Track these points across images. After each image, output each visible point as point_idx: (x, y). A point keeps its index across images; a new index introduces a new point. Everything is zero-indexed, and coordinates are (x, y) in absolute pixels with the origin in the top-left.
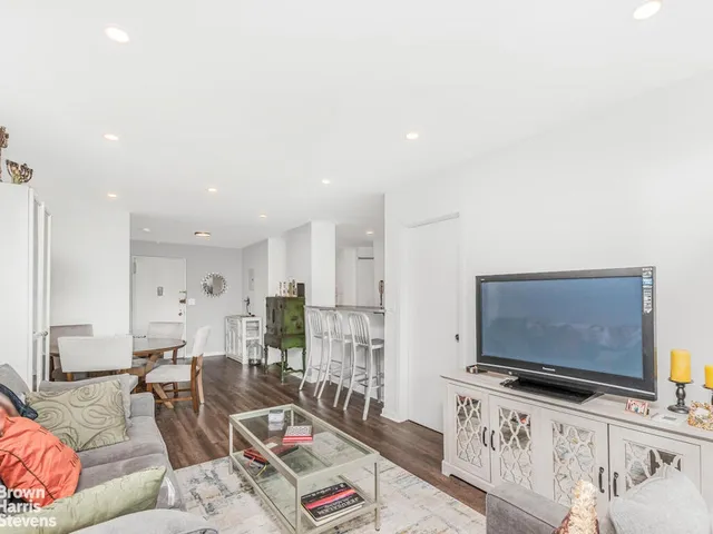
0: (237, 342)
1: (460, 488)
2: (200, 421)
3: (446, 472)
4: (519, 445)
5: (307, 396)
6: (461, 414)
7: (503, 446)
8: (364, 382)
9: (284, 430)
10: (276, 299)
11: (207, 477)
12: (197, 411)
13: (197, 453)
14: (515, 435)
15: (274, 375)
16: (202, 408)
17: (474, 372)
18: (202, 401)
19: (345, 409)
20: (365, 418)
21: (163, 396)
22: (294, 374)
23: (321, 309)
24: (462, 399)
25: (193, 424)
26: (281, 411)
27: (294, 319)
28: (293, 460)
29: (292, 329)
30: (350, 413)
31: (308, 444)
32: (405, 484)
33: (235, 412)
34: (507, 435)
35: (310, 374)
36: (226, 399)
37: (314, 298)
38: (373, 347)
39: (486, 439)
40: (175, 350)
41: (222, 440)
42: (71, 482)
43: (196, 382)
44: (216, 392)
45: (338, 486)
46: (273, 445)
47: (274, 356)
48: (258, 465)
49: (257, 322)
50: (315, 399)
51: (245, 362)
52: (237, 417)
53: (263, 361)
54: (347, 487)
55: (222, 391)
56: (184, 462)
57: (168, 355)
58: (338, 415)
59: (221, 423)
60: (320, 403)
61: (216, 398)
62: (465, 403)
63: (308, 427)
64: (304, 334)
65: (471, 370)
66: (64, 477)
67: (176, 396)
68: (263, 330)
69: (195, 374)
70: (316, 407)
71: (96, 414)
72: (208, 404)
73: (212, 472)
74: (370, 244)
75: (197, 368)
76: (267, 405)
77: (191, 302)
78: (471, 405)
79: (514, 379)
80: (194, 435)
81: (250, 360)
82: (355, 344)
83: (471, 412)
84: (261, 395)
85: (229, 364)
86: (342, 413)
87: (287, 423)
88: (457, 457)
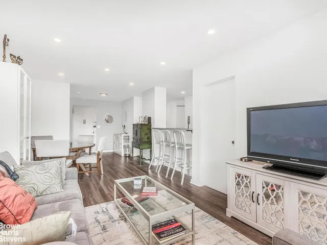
0: (119, 145)
1: (238, 224)
2: (101, 183)
3: (229, 215)
4: (275, 203)
5: (152, 172)
6: (238, 184)
7: (265, 203)
8: (181, 166)
9: (142, 189)
10: (137, 125)
11: (103, 211)
12: (100, 178)
13: (99, 199)
14: (272, 197)
15: (137, 162)
16: (102, 176)
17: (245, 161)
18: (102, 173)
19: (172, 179)
20: (182, 184)
21: (84, 170)
22: (146, 161)
23: (160, 129)
24: (239, 176)
25: (98, 184)
26: (140, 179)
27: (146, 134)
28: (146, 205)
29: (145, 139)
30: (174, 181)
31: (154, 197)
32: (206, 220)
33: (117, 179)
34: (267, 196)
35: (154, 161)
36: (113, 172)
37: (156, 124)
38: (186, 148)
39: (254, 198)
40: (90, 147)
41: (111, 192)
42: (29, 213)
43: (99, 164)
44: (109, 169)
45: (171, 220)
46: (136, 196)
47: (136, 152)
48: (129, 206)
49: (129, 136)
50: (157, 174)
51: (123, 155)
52: (118, 181)
53: (131, 155)
54: (176, 222)
55: (112, 169)
56: (92, 203)
57: (87, 150)
58: (168, 182)
59: (111, 184)
60: (159, 176)
61: (109, 171)
62: (241, 178)
63: (154, 188)
64: (151, 142)
65: (243, 160)
66: (25, 211)
67: (90, 170)
68: (131, 140)
69: (99, 160)
70: (157, 177)
71: (48, 178)
72: (105, 174)
73: (106, 209)
74: (183, 99)
75: (100, 157)
76: (133, 176)
77: (98, 127)
78: (244, 179)
79: (271, 165)
80: (98, 189)
81: (125, 154)
82: (177, 146)
83: (245, 183)
84: (130, 171)
85: (115, 155)
86: (170, 181)
87: (143, 185)
88: (235, 207)
